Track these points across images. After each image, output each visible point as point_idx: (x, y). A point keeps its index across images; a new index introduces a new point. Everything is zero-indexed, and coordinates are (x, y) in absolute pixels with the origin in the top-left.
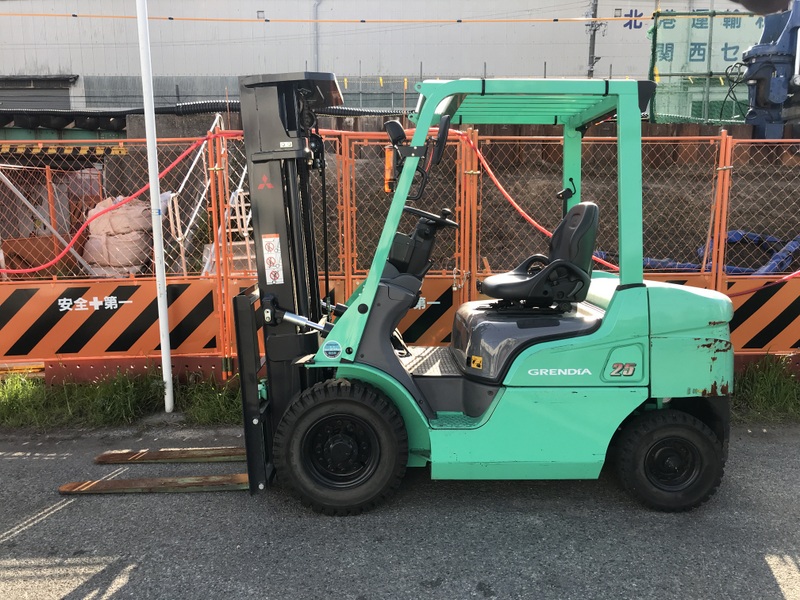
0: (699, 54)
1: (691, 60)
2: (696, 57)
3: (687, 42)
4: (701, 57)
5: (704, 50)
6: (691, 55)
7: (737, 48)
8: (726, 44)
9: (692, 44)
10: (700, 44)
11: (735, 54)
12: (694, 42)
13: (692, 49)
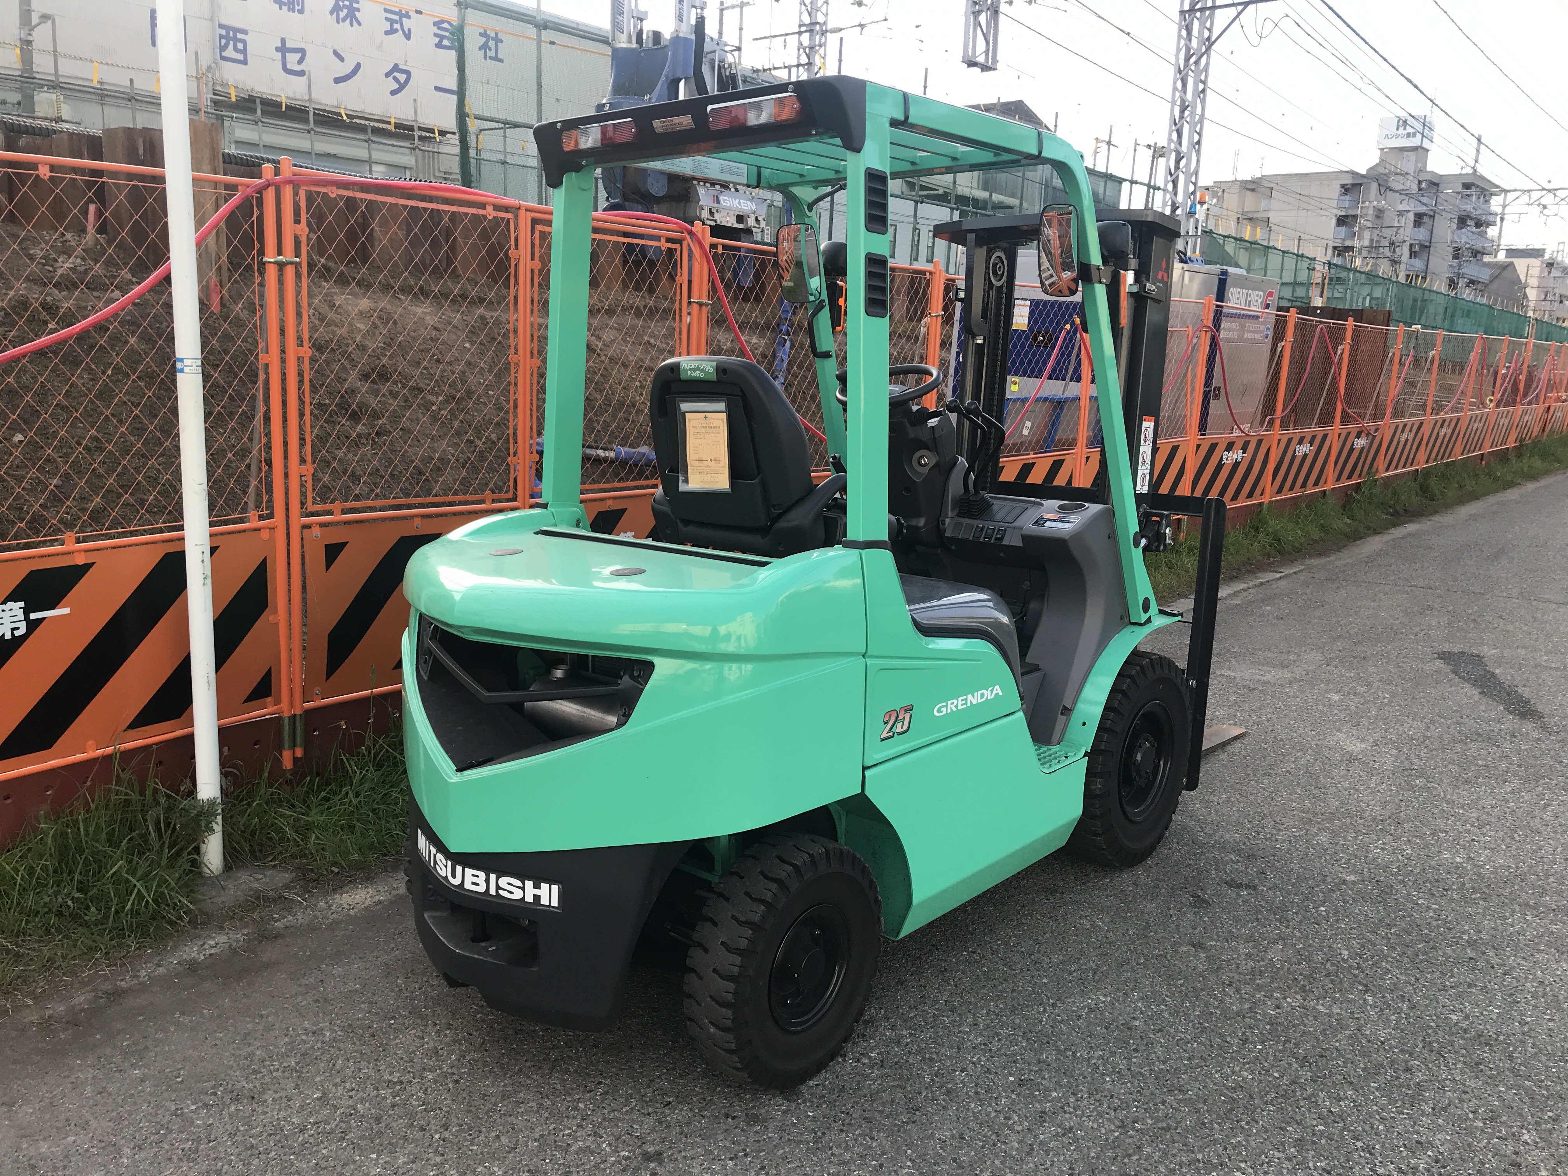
0: (236, 49)
1: (223, 58)
2: (230, 52)
3: (211, 19)
4: (240, 57)
5: (244, 42)
6: (223, 48)
7: (303, 52)
8: (283, 41)
9: (221, 26)
10: (237, 30)
11: (300, 62)
12: (225, 22)
13: (221, 37)
